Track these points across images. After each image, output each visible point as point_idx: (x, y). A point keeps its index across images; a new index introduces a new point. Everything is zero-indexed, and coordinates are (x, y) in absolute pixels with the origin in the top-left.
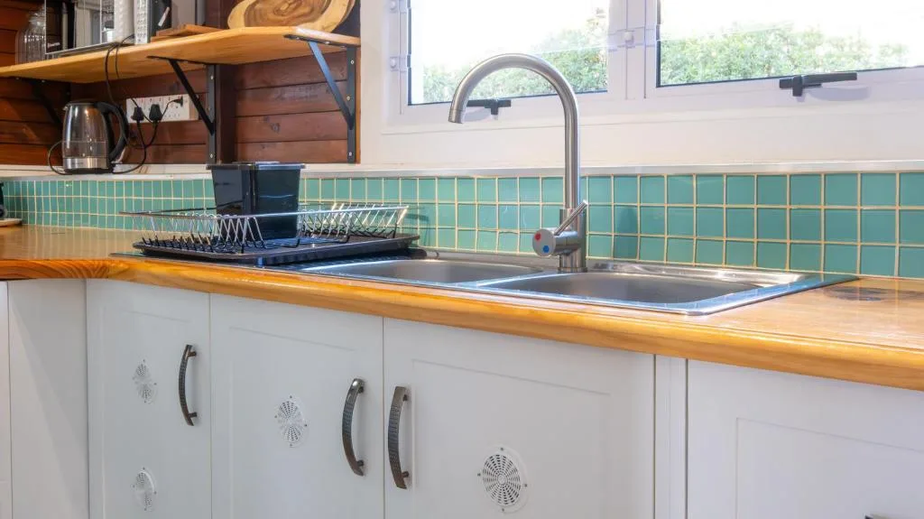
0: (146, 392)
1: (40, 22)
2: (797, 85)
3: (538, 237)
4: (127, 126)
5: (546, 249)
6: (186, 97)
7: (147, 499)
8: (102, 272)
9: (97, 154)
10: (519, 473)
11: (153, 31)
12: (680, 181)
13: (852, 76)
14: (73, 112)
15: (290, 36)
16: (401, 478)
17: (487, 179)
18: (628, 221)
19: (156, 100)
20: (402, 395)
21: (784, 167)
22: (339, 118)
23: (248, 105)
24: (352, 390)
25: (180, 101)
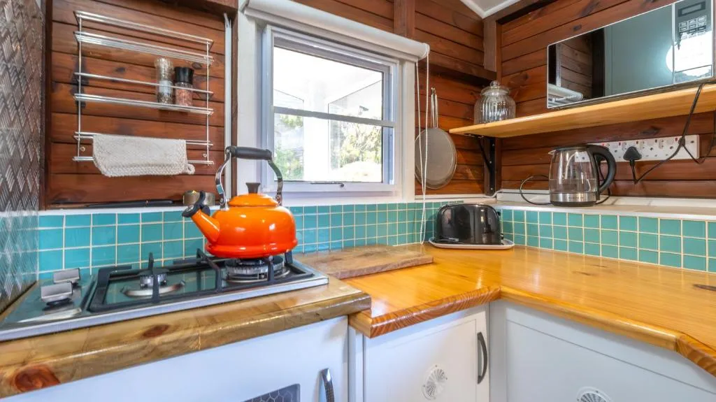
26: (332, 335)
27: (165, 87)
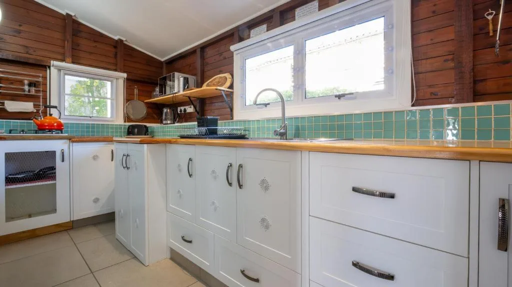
0: (180, 170)
1: (157, 89)
2: (339, 97)
3: (275, 131)
4: (178, 114)
5: (277, 134)
6: (192, 106)
7: (180, 196)
8: (170, 142)
9: (171, 120)
10: (269, 183)
11: (184, 89)
12: (310, 118)
13: (352, 94)
14: (165, 110)
15: (216, 89)
16: (240, 186)
17: (263, 121)
18: (297, 129)
19: (185, 107)
20: (241, 166)
21: (336, 113)
22: (229, 110)
23: (207, 108)
24: (229, 166)
25: (191, 107)
26: (65, 143)
27: (26, 88)
